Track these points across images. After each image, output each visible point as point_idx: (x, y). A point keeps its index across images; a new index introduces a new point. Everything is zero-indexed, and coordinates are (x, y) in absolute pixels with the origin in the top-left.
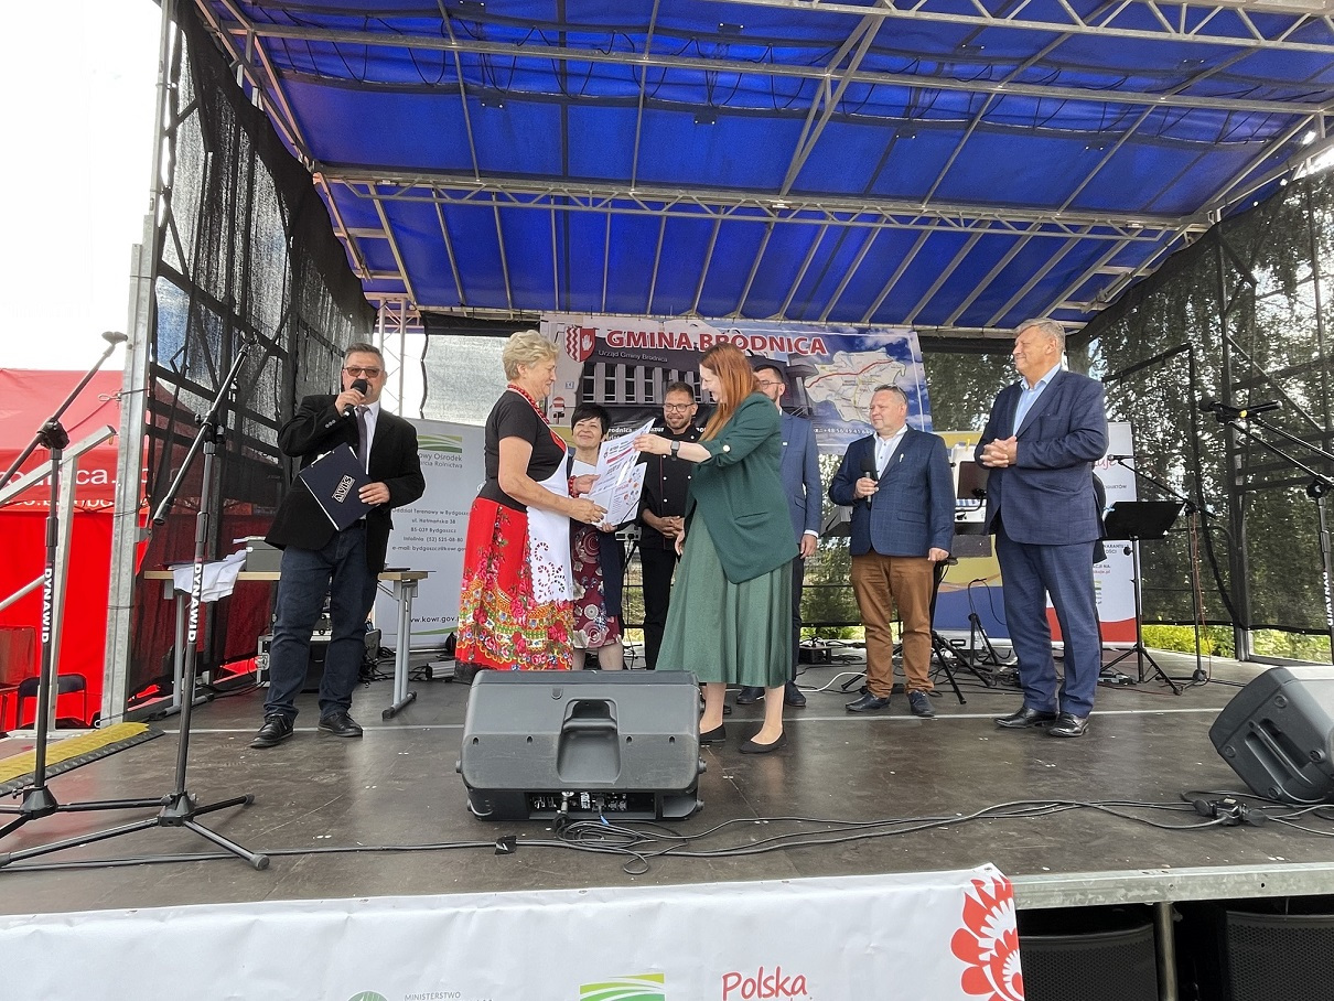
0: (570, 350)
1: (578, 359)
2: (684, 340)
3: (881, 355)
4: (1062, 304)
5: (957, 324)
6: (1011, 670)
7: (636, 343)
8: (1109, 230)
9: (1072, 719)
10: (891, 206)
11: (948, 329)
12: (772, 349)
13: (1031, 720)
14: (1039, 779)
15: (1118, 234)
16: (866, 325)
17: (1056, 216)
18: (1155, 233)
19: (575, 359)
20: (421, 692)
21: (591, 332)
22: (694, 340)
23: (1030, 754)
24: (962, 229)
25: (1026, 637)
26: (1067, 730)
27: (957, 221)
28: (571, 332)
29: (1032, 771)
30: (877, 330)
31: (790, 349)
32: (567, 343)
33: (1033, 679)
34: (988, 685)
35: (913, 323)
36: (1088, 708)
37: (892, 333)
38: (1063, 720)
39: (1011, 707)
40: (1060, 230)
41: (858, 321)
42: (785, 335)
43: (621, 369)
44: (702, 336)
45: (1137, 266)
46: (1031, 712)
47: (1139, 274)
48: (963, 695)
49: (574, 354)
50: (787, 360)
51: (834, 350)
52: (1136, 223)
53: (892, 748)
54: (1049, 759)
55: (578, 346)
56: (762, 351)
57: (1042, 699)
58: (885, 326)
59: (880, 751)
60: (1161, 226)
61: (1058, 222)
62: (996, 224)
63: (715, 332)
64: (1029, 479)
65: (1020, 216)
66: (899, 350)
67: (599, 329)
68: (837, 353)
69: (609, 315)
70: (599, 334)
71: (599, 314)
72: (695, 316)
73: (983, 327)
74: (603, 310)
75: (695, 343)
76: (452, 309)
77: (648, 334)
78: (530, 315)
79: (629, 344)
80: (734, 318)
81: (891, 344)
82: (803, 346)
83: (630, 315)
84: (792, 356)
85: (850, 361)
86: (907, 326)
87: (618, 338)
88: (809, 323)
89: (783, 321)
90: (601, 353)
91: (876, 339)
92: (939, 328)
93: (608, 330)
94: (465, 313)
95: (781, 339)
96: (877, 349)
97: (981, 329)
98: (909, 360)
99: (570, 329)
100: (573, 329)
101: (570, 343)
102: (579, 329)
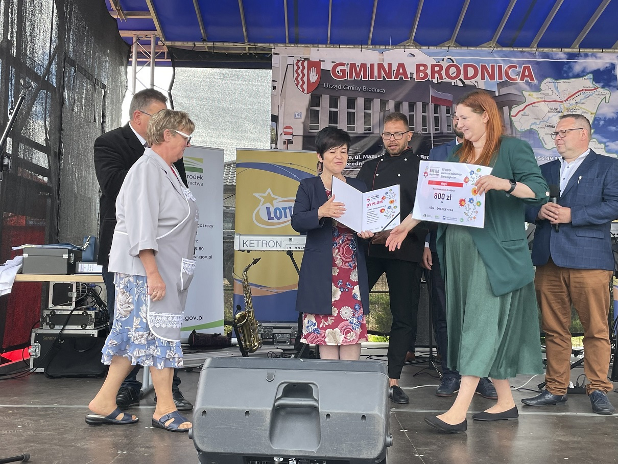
0: (298, 83)
1: (306, 92)
2: (401, 71)
3: (587, 82)
7: (358, 75)
12: (483, 78)
16: (576, 50)
19: (303, 91)
21: (317, 64)
22: (411, 69)
28: (300, 64)
30: (586, 55)
31: (500, 78)
37: (600, 58)
41: (569, 47)
42: (496, 62)
43: (343, 102)
44: (418, 66)
49: (302, 87)
50: (495, 89)
51: (542, 77)
53: (571, 439)
55: (305, 79)
56: (473, 81)
58: (595, 50)
63: (430, 61)
66: (605, 77)
67: (324, 61)
68: (545, 81)
69: (333, 47)
70: (324, 66)
71: (324, 46)
72: (412, 46)
74: (329, 42)
75: (412, 74)
76: (194, 44)
77: (368, 65)
78: (263, 49)
79: (351, 76)
80: (449, 46)
81: (599, 70)
82: (513, 74)
83: (353, 46)
84: (501, 85)
85: (557, 89)
86: (616, 50)
87: (341, 70)
88: (521, 49)
89: (495, 49)
90: (326, 85)
91: (585, 65)
93: (333, 62)
94: (207, 48)
95: (493, 66)
96: (584, 76)
98: (614, 87)
99: (298, 61)
100: (301, 62)
101: (298, 75)
102: (306, 62)
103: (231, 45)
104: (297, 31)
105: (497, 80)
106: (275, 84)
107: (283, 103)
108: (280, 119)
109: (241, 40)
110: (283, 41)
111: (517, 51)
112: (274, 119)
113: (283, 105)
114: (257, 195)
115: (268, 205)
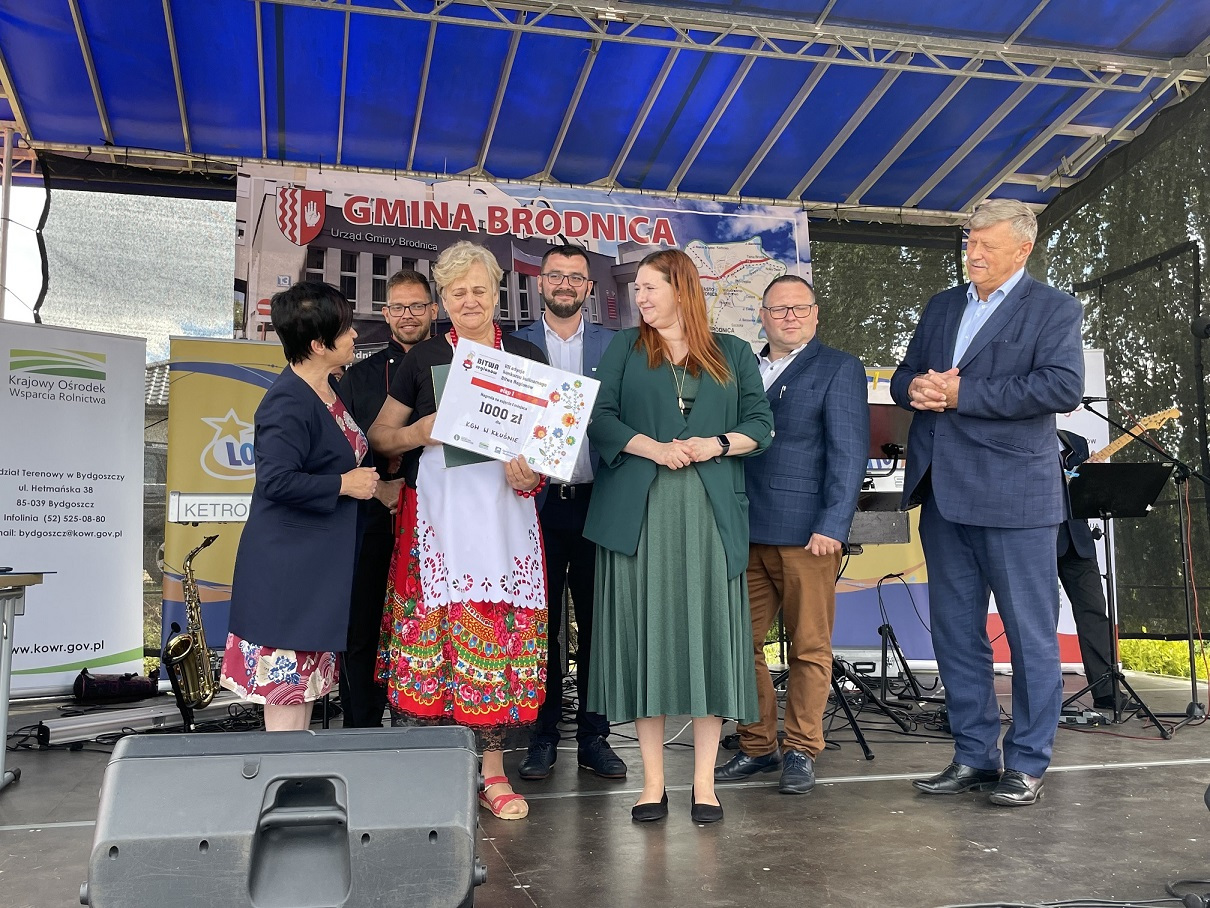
0: (285, 226)
1: (298, 242)
2: (464, 216)
3: (752, 249)
4: (1010, 176)
5: (864, 201)
6: (936, 707)
7: (390, 218)
8: (1074, 74)
9: (1021, 780)
10: (772, 26)
11: (852, 208)
12: (596, 235)
13: (965, 783)
14: (975, 872)
15: (1088, 79)
16: (735, 199)
17: (1003, 50)
18: (1136, 80)
19: (294, 240)
20: (29, 767)
21: (319, 197)
22: (480, 215)
23: (964, 835)
24: (872, 64)
25: (959, 661)
26: (1015, 796)
27: (864, 51)
28: (287, 195)
29: (964, 860)
30: (751, 208)
31: (623, 236)
32: (280, 213)
33: (968, 722)
34: (906, 731)
35: (803, 198)
36: (1043, 764)
37: (771, 213)
38: (1009, 782)
39: (937, 763)
40: (1009, 71)
41: (724, 193)
42: (616, 211)
44: (492, 210)
45: (1113, 124)
46: (965, 771)
47: (1115, 137)
48: (871, 746)
49: (291, 232)
50: (615, 254)
51: (686, 239)
52: (1113, 65)
53: (766, 830)
54: (989, 840)
55: (297, 220)
56: (581, 238)
57: (980, 752)
58: (763, 201)
59: (750, 837)
60: (1146, 69)
61: (1004, 59)
62: (920, 59)
63: (511, 204)
64: (974, 432)
65: (954, 47)
66: (779, 242)
67: (331, 192)
68: (691, 245)
69: (347, 170)
70: (331, 201)
71: (332, 167)
72: (480, 176)
73: (900, 207)
74: (339, 161)
75: (481, 222)
76: (90, 149)
77: (408, 204)
78: (219, 166)
79: (378, 219)
80: (541, 182)
81: (769, 231)
82: (642, 232)
83: (381, 171)
84: (624, 248)
85: (708, 258)
86: (794, 203)
87: (361, 209)
88: (653, 193)
89: (614, 190)
90: (335, 232)
91: (748, 222)
92: (839, 206)
93: (346, 195)
94: (113, 157)
95: (611, 218)
96: (748, 239)
97: (897, 210)
98: (792, 258)
99: (285, 190)
100: (290, 191)
101: (285, 213)
102: (299, 191)
103: (160, 155)
104: (284, 139)
105: (617, 240)
106: (243, 226)
107: (257, 259)
108: (251, 288)
109: (180, 149)
110: (256, 154)
111: (648, 196)
112: (241, 286)
113: (257, 263)
114: (208, 421)
115: (230, 439)
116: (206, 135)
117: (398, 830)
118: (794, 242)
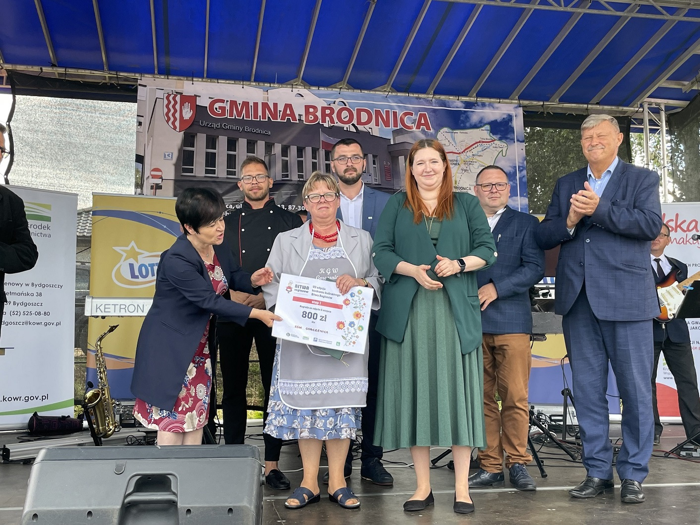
0: (169, 119)
1: (178, 129)
2: (288, 112)
3: (484, 133)
4: (663, 83)
5: (562, 100)
7: (239, 114)
11: (554, 105)
12: (377, 124)
16: (473, 99)
19: (175, 128)
21: (191, 100)
22: (299, 111)
24: (562, 9)
28: (171, 98)
30: (484, 105)
31: (396, 125)
32: (166, 110)
34: (573, 460)
35: (520, 98)
37: (497, 108)
40: (657, 12)
41: (466, 95)
42: (391, 107)
43: (222, 141)
44: (307, 108)
48: (545, 469)
49: (173, 123)
50: (390, 137)
51: (438, 127)
55: (177, 115)
56: (367, 126)
58: (492, 100)
61: (654, 4)
62: (596, 5)
63: (320, 103)
66: (503, 129)
67: (200, 96)
68: (442, 131)
69: (210, 82)
70: (200, 102)
71: (200, 80)
72: (300, 85)
73: (587, 103)
74: (205, 75)
75: (300, 115)
76: (41, 69)
77: (251, 104)
78: (126, 79)
79: (231, 115)
80: (341, 88)
81: (496, 121)
82: (408, 121)
83: (233, 82)
84: (396, 133)
85: (454, 139)
86: (513, 101)
87: (220, 108)
88: (417, 95)
89: (390, 93)
90: (202, 123)
91: (482, 115)
92: (545, 104)
93: (210, 98)
94: (57, 74)
95: (387, 112)
96: (481, 127)
97: (585, 106)
98: (511, 140)
99: (169, 95)
100: (172, 96)
101: (169, 110)
102: (179, 96)
103: (87, 72)
104: (168, 60)
105: (392, 127)
106: (141, 120)
107: (151, 141)
108: (147, 160)
109: (100, 67)
110: (150, 71)
111: (413, 97)
112: (140, 159)
113: (150, 144)
114: (117, 249)
115: (132, 261)
116: (118, 58)
117: (209, 507)
118: (513, 128)
